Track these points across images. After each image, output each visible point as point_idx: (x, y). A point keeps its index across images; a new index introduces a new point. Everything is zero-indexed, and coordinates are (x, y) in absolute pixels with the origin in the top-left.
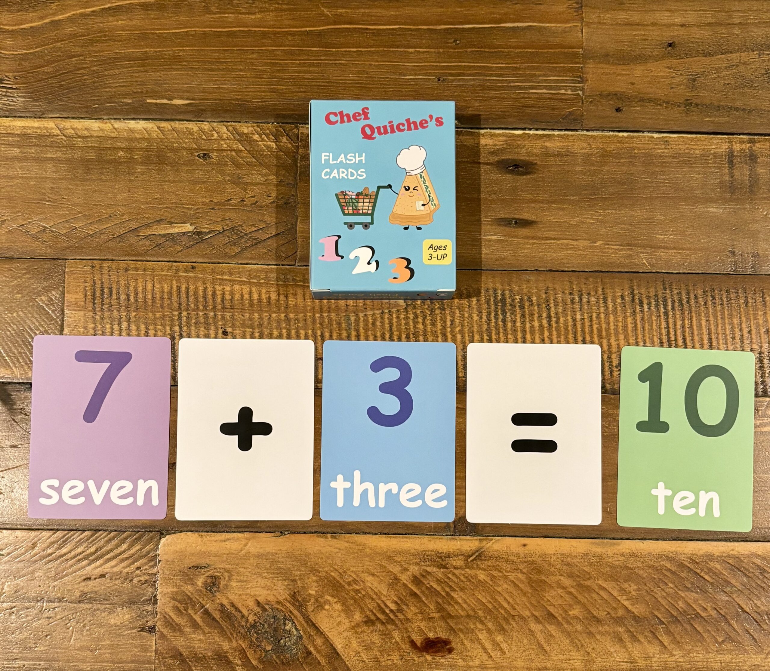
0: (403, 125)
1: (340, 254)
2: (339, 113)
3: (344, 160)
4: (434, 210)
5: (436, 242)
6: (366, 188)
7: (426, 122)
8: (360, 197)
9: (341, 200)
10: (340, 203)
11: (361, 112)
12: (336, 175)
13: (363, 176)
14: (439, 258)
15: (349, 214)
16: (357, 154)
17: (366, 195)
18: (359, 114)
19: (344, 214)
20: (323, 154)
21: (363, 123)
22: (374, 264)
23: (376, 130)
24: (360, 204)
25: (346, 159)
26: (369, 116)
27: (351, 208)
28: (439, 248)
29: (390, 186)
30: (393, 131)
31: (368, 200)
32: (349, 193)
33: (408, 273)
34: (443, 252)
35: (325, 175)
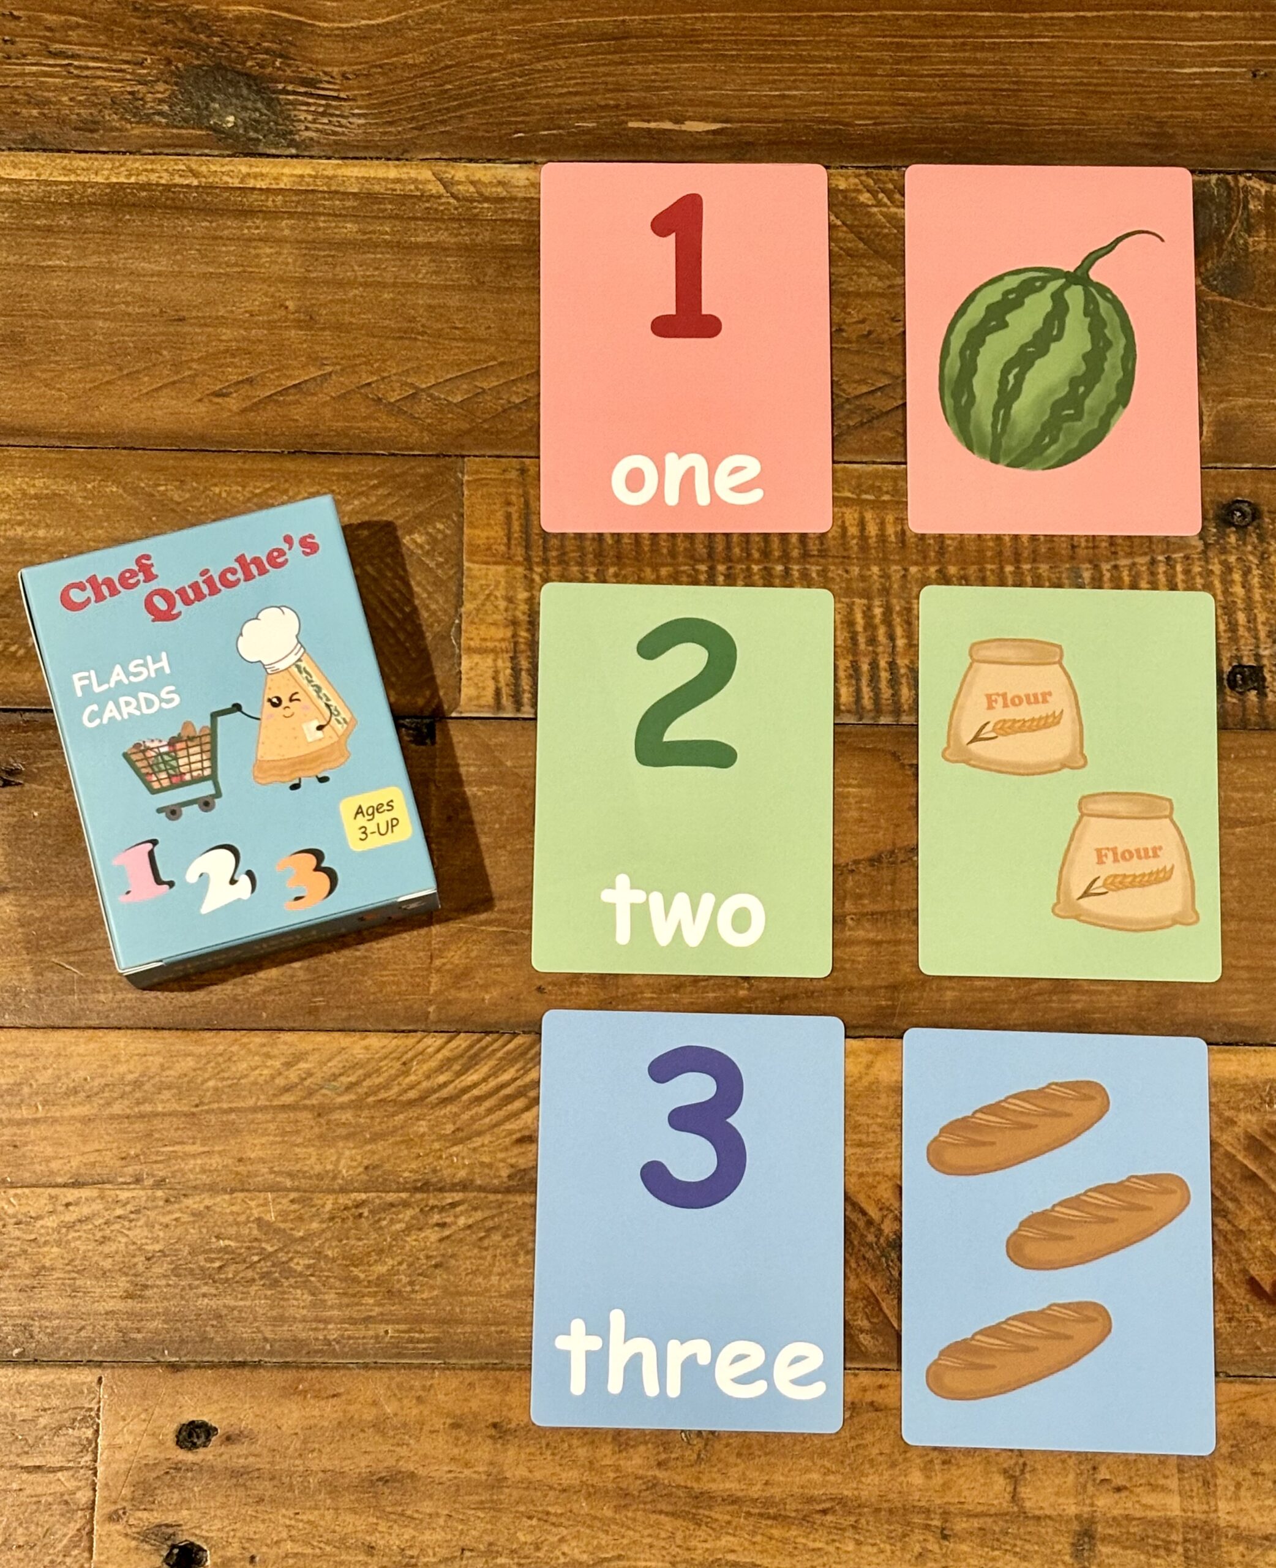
0: (234, 572)
1: (164, 877)
2: (88, 581)
3: (123, 677)
4: (347, 734)
5: (368, 800)
6: (187, 725)
7: (282, 553)
8: (179, 746)
9: (139, 764)
10: (137, 771)
11: (136, 568)
12: (116, 714)
13: (171, 701)
14: (383, 831)
15: (163, 789)
16: (149, 658)
17: (191, 739)
18: (133, 574)
19: (153, 792)
20: (75, 677)
21: (144, 589)
22: (244, 881)
23: (177, 597)
24: (181, 762)
25: (128, 674)
26: (154, 570)
27: (163, 775)
28: (378, 809)
29: (237, 707)
30: (214, 591)
31: (197, 749)
32: (152, 745)
33: (324, 880)
34: (388, 816)
35: (91, 720)
